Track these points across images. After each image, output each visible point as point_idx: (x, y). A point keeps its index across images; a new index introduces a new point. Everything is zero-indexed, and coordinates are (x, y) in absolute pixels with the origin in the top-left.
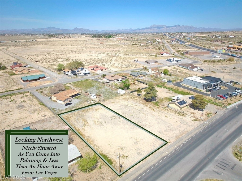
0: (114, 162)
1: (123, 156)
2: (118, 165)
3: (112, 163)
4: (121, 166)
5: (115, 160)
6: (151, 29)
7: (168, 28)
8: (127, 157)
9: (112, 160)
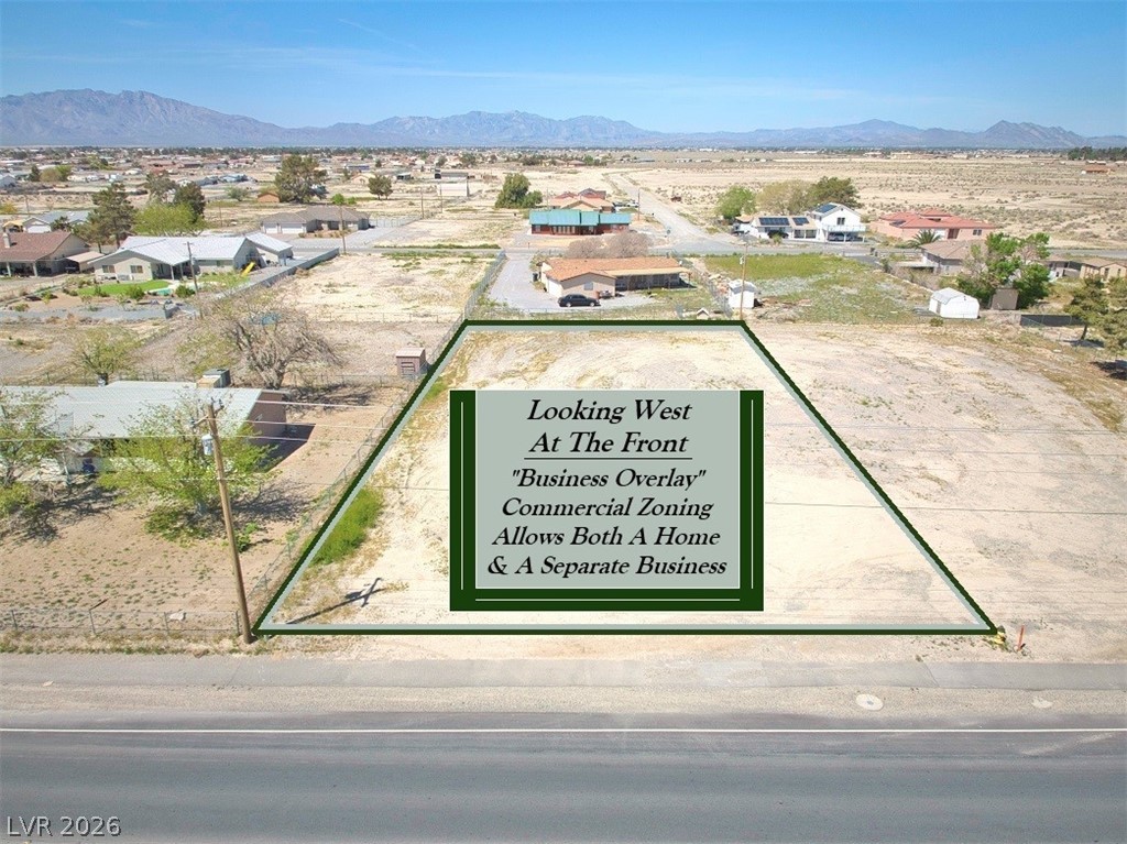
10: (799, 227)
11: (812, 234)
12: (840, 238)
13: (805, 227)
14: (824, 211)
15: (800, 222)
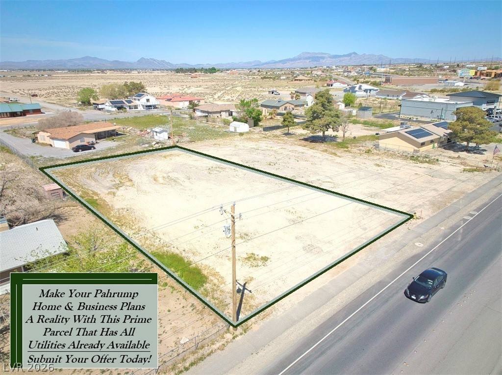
0: (211, 278)
1: (249, 257)
2: (228, 287)
3: (205, 282)
4: (242, 288)
5: (217, 270)
6: (299, 61)
7: (334, 60)
8: (265, 259)
9: (205, 272)
10: (130, 104)
11: (136, 107)
12: (150, 108)
13: (132, 104)
14: (140, 97)
15: (130, 102)
